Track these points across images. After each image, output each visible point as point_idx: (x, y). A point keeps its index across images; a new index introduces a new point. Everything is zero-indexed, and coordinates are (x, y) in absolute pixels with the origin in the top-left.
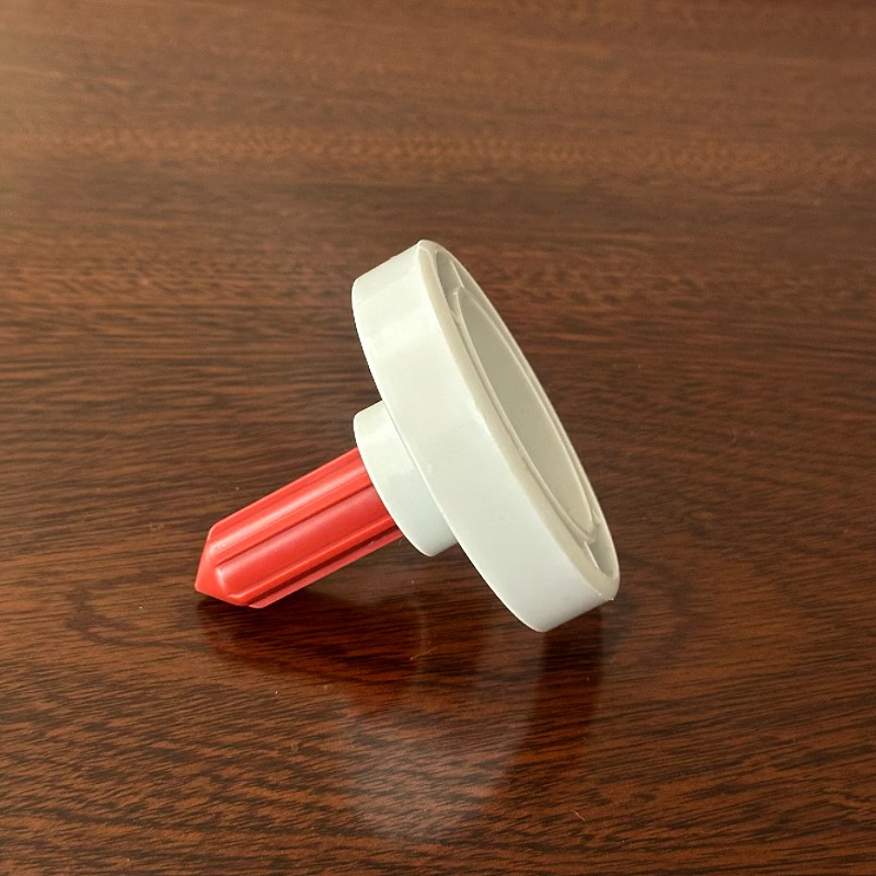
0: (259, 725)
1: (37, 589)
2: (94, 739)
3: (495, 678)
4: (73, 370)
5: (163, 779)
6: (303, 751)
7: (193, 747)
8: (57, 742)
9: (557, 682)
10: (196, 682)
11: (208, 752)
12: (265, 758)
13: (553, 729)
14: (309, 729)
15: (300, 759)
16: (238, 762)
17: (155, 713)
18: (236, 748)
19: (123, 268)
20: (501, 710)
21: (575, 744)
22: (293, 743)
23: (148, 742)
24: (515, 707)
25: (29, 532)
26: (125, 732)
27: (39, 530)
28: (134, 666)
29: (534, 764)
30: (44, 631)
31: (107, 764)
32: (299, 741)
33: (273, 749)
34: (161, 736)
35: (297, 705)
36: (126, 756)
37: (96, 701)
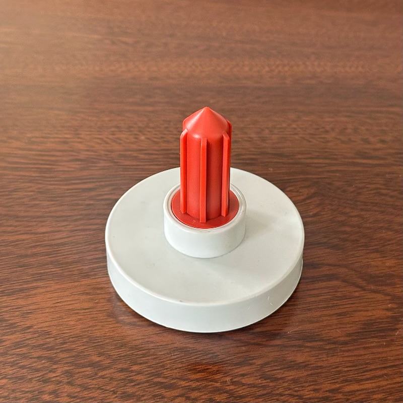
0: (210, 369)
1: (92, 297)
2: (123, 377)
3: (334, 343)
4: (107, 183)
5: (160, 399)
6: (233, 383)
7: (175, 381)
8: (103, 378)
9: (367, 345)
10: (176, 345)
11: (183, 383)
12: (213, 387)
13: (367, 371)
14: (236, 371)
15: (232, 387)
16: (199, 389)
17: (154, 363)
18: (198, 381)
19: (131, 131)
20: (338, 360)
21: (380, 379)
22: (228, 379)
23: (151, 378)
24: (346, 359)
25: (87, 267)
26: (139, 373)
27: (92, 266)
28: (143, 337)
29: (358, 391)
30: (96, 319)
31: (130, 390)
32: (231, 378)
33: (217, 382)
34: (158, 375)
35: (229, 358)
36: (140, 386)
37: (124, 356)
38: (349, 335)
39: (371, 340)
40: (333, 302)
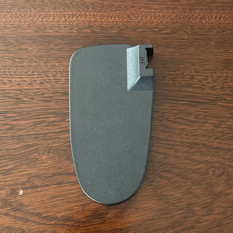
38: (86, 217)
39: (96, 220)
40: (81, 197)
